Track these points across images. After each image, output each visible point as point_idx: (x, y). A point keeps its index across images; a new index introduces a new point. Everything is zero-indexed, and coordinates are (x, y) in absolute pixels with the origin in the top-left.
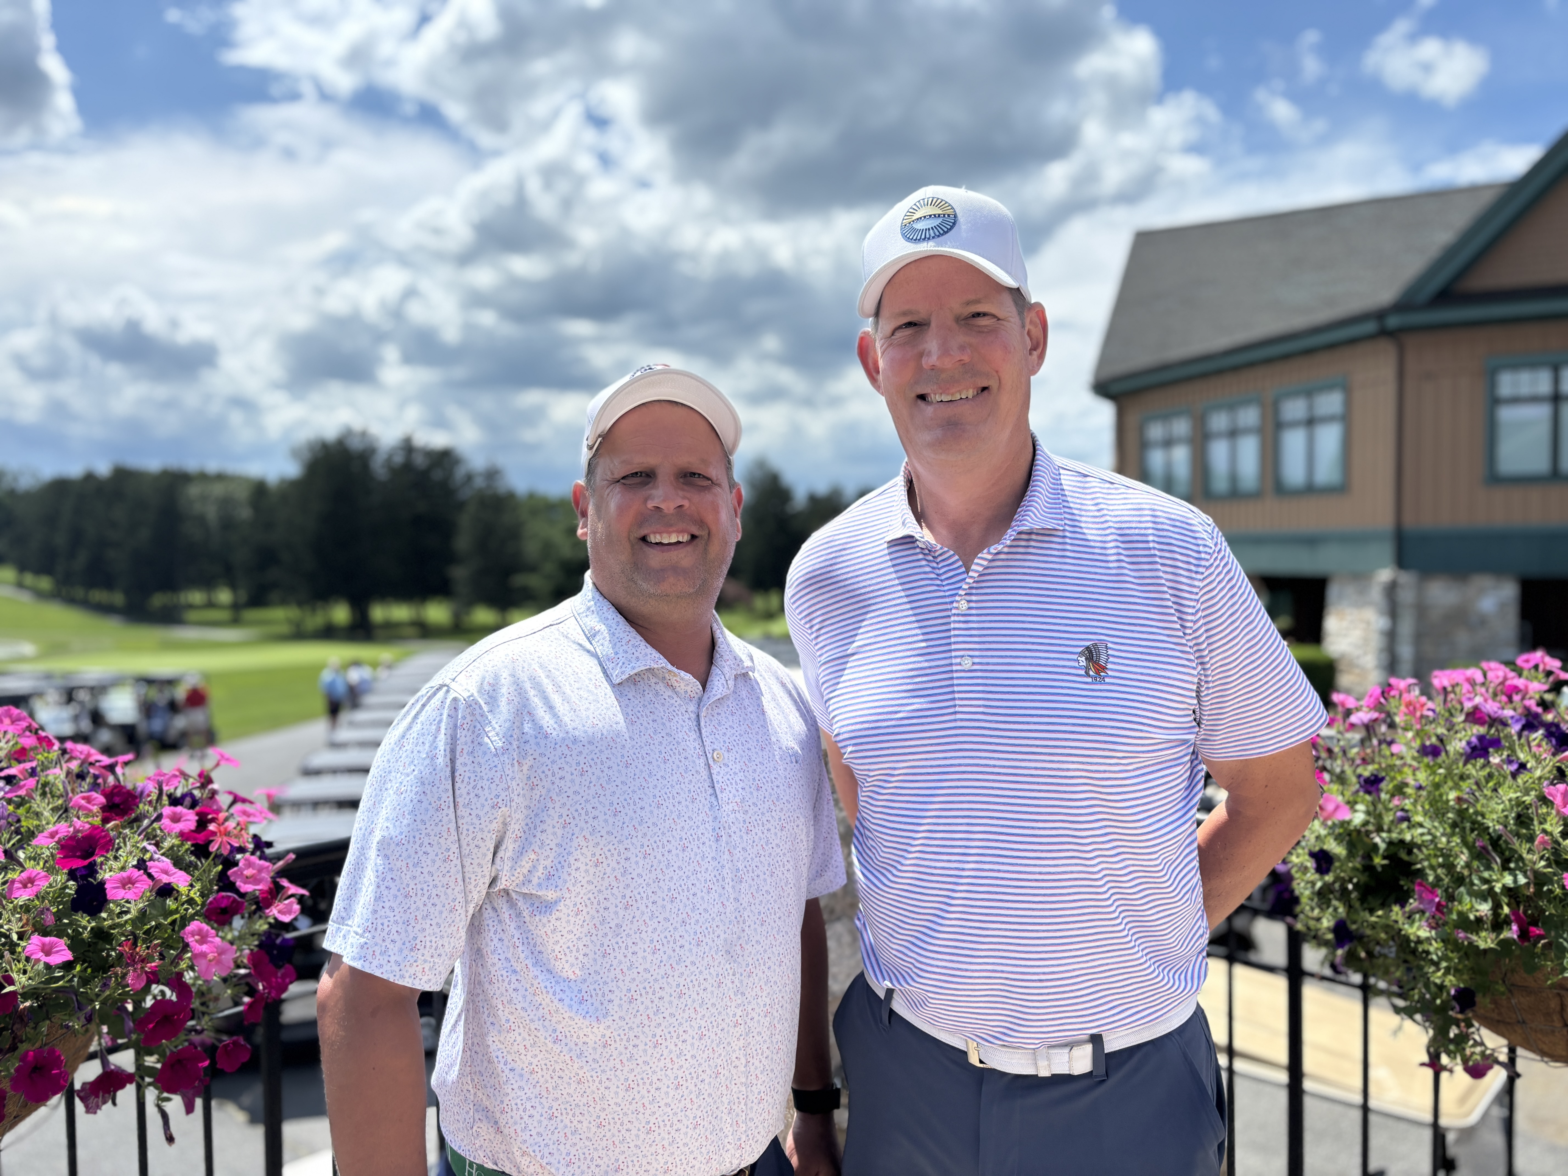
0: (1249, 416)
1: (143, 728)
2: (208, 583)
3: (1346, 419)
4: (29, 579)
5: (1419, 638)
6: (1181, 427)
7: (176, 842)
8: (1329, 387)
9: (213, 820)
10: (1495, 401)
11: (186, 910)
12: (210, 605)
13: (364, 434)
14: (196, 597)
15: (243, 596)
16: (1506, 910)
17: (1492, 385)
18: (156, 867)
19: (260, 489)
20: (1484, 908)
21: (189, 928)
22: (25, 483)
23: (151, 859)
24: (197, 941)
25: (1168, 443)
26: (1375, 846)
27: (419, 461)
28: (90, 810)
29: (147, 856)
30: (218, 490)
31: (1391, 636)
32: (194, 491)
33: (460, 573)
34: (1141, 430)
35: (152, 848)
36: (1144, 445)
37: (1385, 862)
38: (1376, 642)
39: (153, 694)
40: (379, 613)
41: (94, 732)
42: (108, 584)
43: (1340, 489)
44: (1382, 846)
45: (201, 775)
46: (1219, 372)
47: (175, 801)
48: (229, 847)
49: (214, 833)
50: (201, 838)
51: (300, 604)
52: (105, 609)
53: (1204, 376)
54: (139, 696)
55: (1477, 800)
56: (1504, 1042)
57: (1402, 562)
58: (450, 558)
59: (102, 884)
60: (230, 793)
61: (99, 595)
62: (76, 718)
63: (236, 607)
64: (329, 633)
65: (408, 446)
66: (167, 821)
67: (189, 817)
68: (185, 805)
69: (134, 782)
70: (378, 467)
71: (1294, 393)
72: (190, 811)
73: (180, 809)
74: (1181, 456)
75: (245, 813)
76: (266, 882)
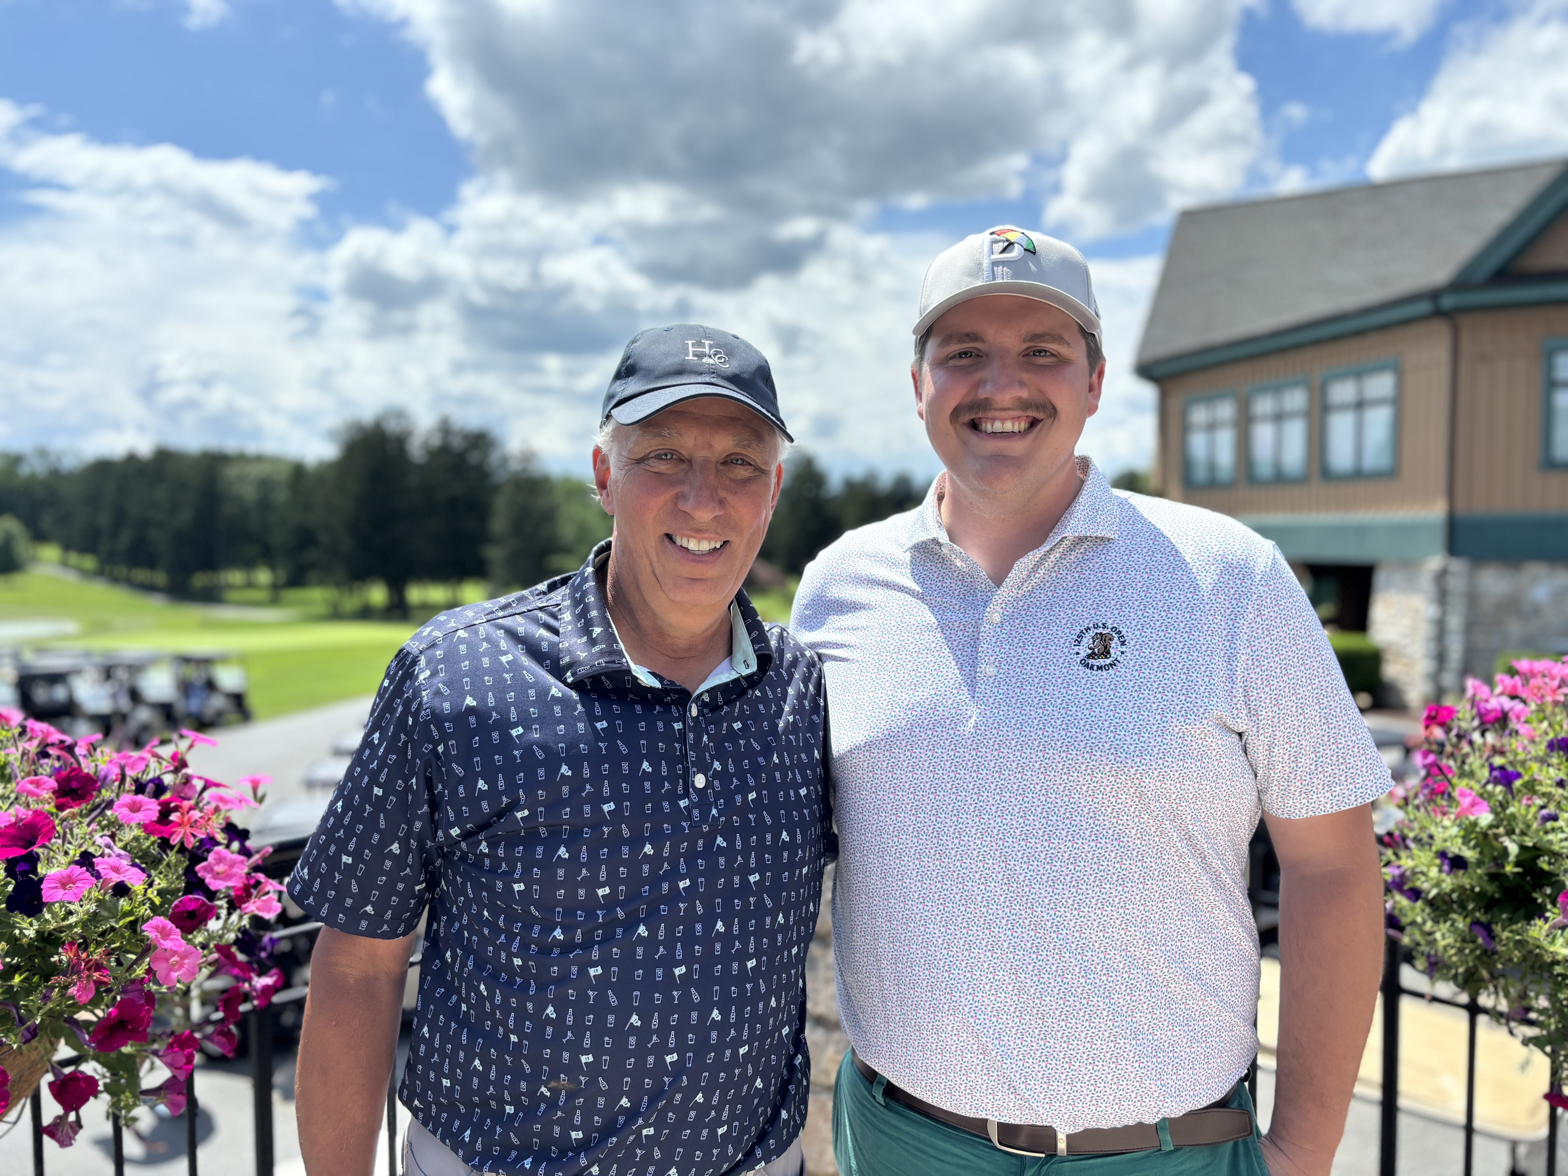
0: (1296, 399)
1: (181, 707)
2: (248, 564)
3: (1398, 402)
4: (74, 558)
5: (1470, 627)
6: (1226, 410)
7: (138, 834)
8: (1378, 369)
9: (177, 809)
10: (1552, 385)
12: (250, 585)
14: (235, 577)
15: (283, 575)
17: (1549, 367)
18: (107, 863)
19: (298, 471)
22: (68, 464)
25: (1212, 427)
26: (1505, 852)
27: (457, 443)
28: (37, 796)
30: (255, 471)
31: (1440, 625)
32: (233, 472)
33: (494, 554)
34: (1184, 414)
36: (1185, 429)
37: (1521, 870)
38: (1425, 631)
39: (192, 673)
40: (416, 594)
41: (133, 710)
42: (150, 563)
43: (1389, 474)
45: (175, 758)
46: (1265, 354)
47: (138, 788)
48: (195, 839)
49: (176, 824)
51: (338, 585)
52: (149, 588)
53: (1251, 358)
54: (177, 674)
57: (1453, 548)
58: (484, 537)
59: (40, 882)
60: (203, 777)
61: (141, 575)
62: (114, 696)
63: (275, 587)
64: (366, 614)
65: (445, 428)
66: (125, 811)
67: (150, 807)
68: (149, 793)
69: (96, 766)
70: (416, 450)
71: (1342, 376)
72: (154, 800)
73: (140, 797)
74: (1225, 440)
75: (222, 799)
76: (241, 878)
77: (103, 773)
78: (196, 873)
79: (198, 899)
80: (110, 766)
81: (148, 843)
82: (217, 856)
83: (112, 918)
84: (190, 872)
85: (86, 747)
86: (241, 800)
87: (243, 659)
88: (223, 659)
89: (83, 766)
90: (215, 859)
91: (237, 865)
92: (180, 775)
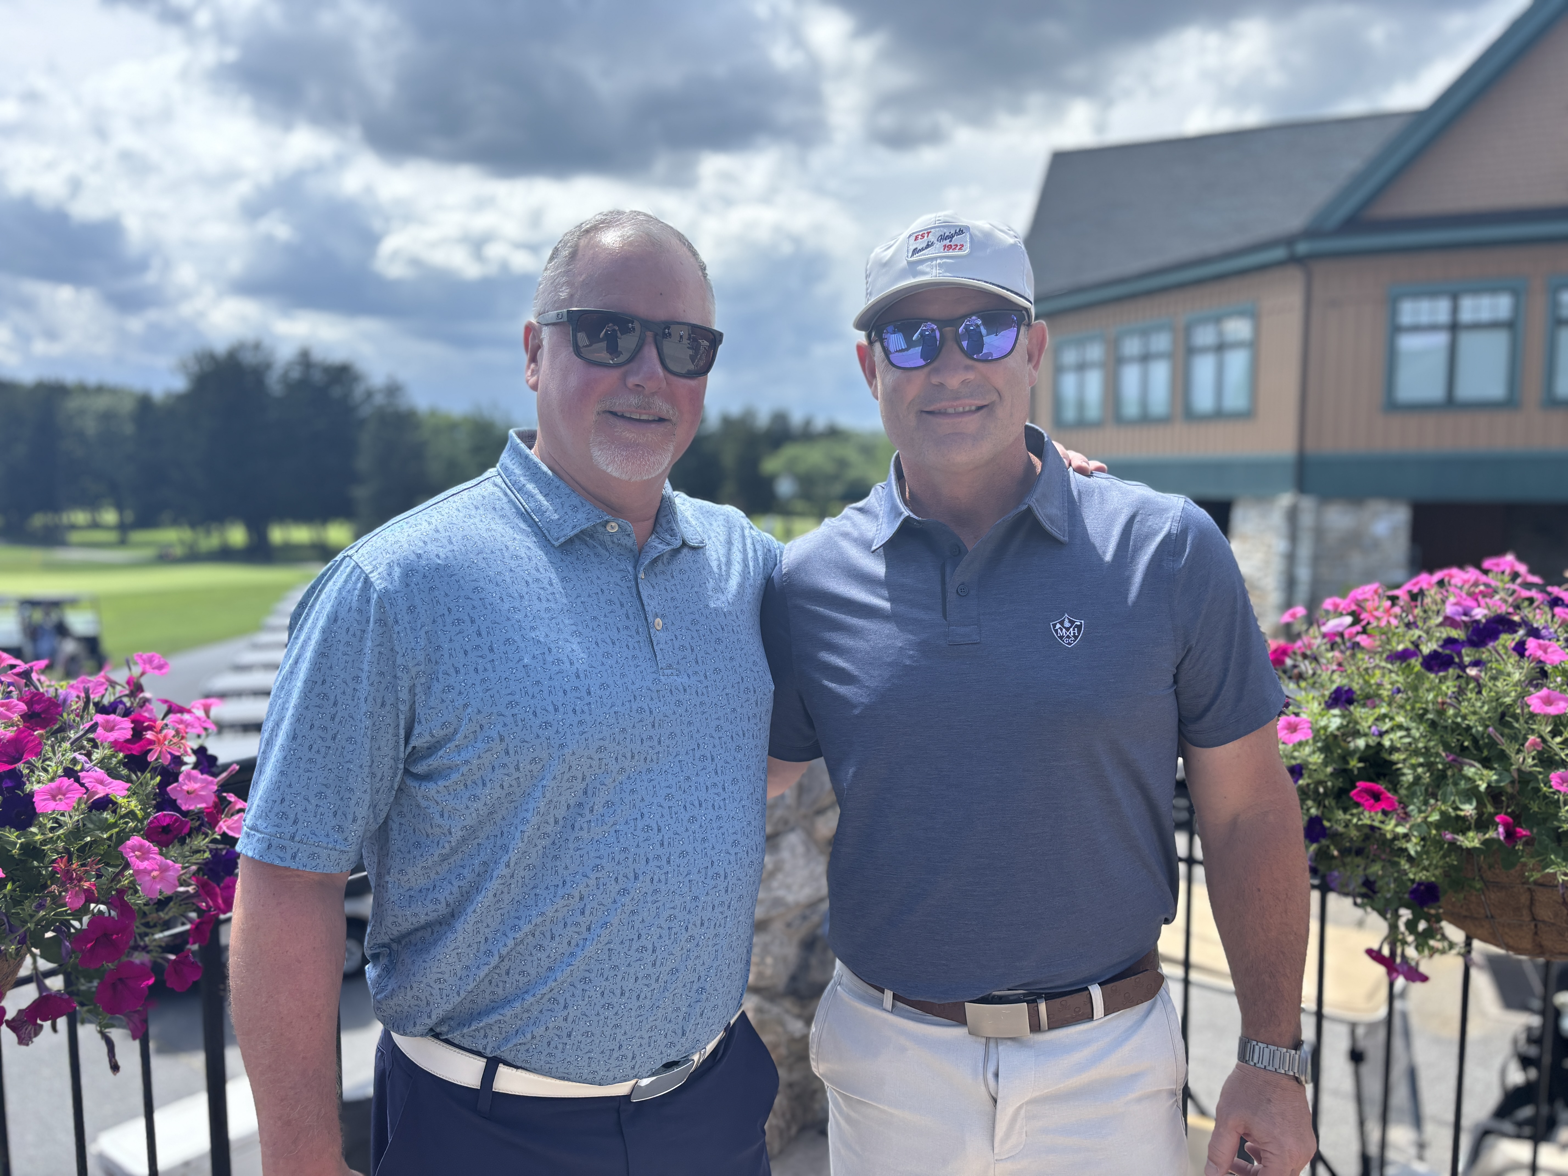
0: (1162, 341)
2: (92, 503)
3: (1253, 345)
5: (1316, 560)
6: (1095, 352)
7: (108, 752)
8: (1236, 313)
9: (150, 728)
10: (1396, 329)
11: (127, 823)
12: (95, 525)
13: (257, 346)
14: (80, 517)
15: (130, 516)
16: (1490, 810)
17: (1394, 312)
18: (90, 777)
19: (145, 403)
20: (1468, 808)
21: (129, 843)
23: (82, 770)
24: (137, 857)
25: (1081, 367)
26: (1352, 751)
27: (317, 377)
28: (10, 718)
29: (78, 768)
30: (101, 403)
31: (1291, 558)
32: (73, 404)
33: (361, 494)
34: (1057, 355)
35: (81, 758)
36: (1058, 370)
37: (1362, 764)
38: (1277, 565)
40: (277, 535)
43: (1247, 415)
45: (129, 682)
46: (1133, 297)
47: (102, 709)
48: (169, 756)
49: (151, 742)
50: (136, 749)
51: (193, 525)
53: (1118, 299)
54: (23, 619)
57: (1301, 486)
58: (349, 476)
59: (31, 795)
60: (165, 701)
63: (123, 528)
64: (225, 556)
65: (305, 361)
67: (123, 726)
69: (56, 690)
70: (274, 383)
71: (1204, 321)
72: (125, 719)
73: (110, 717)
74: (1094, 383)
75: (182, 722)
76: (210, 797)
77: (63, 697)
79: (172, 815)
82: (186, 776)
83: (96, 830)
84: (163, 791)
87: (95, 602)
88: (73, 602)
89: (43, 690)
90: (184, 779)
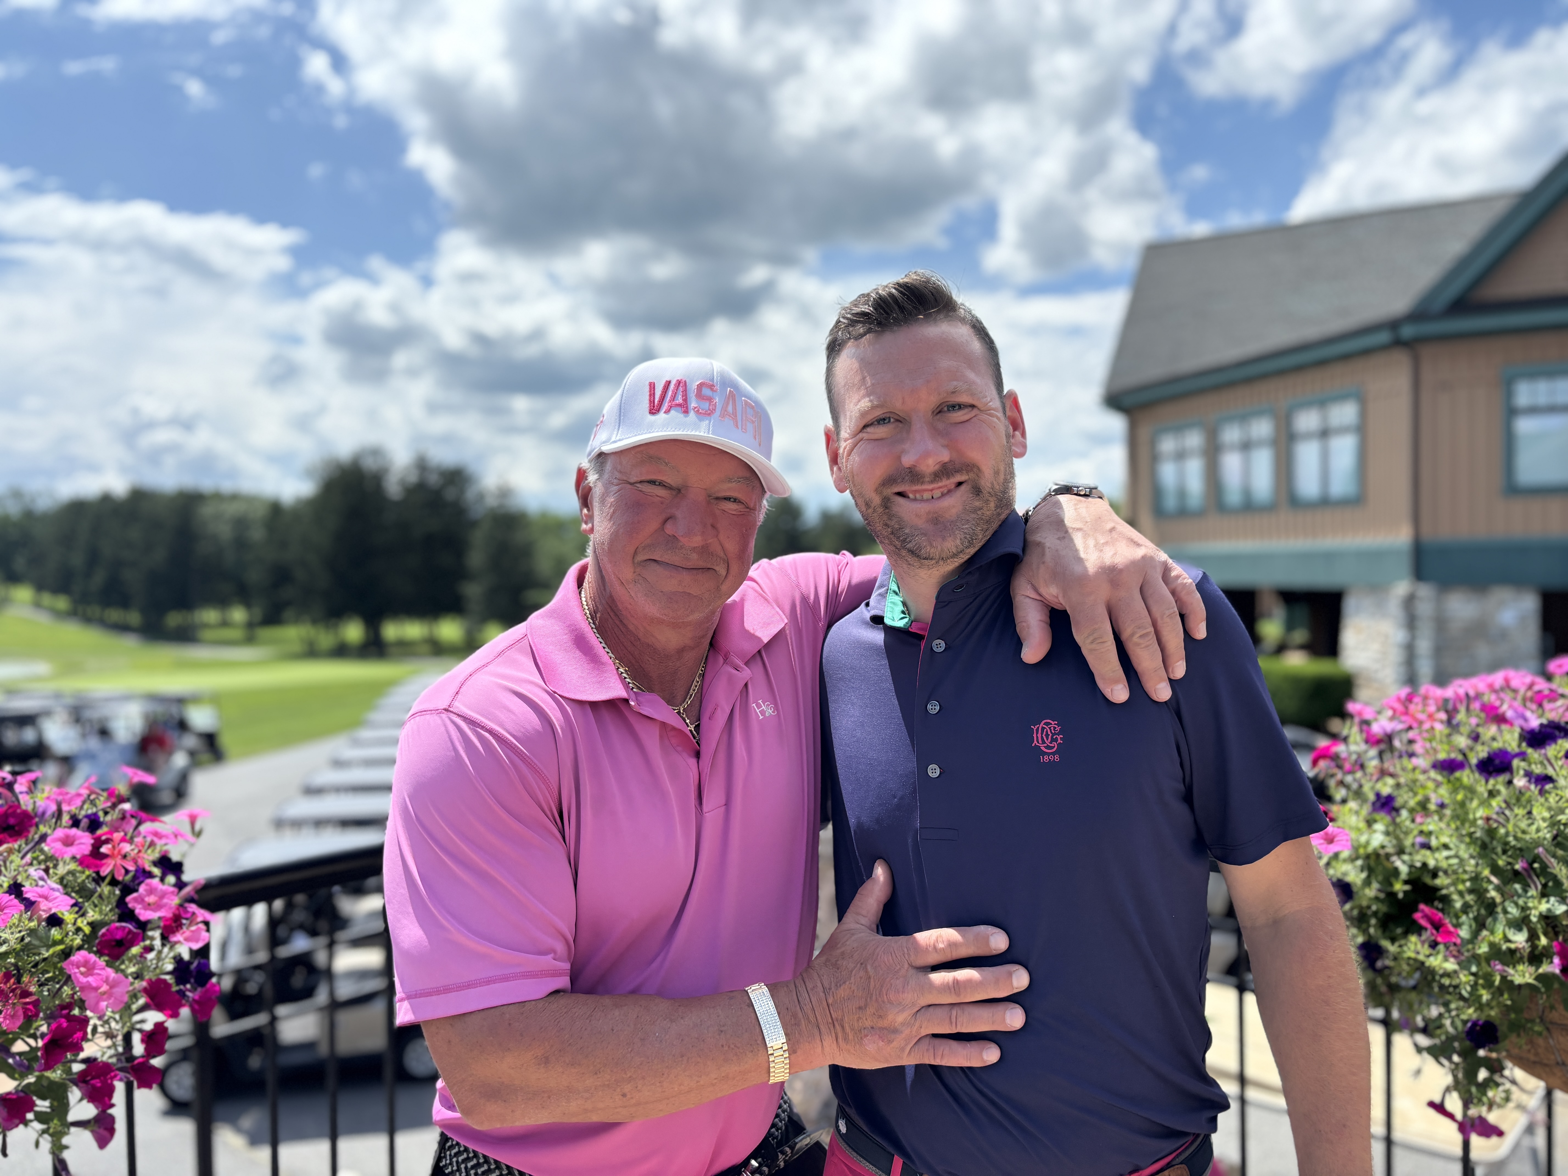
0: (1262, 428)
2: (222, 602)
3: (1361, 429)
4: (47, 599)
5: (1439, 651)
6: (1194, 440)
7: (70, 867)
8: (1341, 398)
10: (1512, 412)
11: (72, 940)
12: (225, 624)
14: (210, 615)
15: (258, 613)
16: (1544, 941)
17: (1509, 394)
19: (276, 509)
20: (1520, 939)
21: (73, 960)
22: (43, 504)
24: (82, 974)
25: (1181, 456)
26: (1396, 872)
27: (433, 480)
30: (232, 510)
31: (1410, 649)
33: (473, 591)
34: (1153, 443)
36: (1155, 458)
37: (1407, 888)
38: (1395, 656)
40: (392, 631)
42: (124, 603)
43: (1355, 501)
44: (1404, 869)
46: (1231, 384)
49: (108, 856)
51: (315, 622)
52: (122, 628)
53: (1217, 388)
55: (1507, 819)
56: (1542, 1084)
57: (1420, 573)
58: (460, 574)
61: (115, 615)
63: (251, 626)
64: (341, 652)
65: (422, 465)
66: (59, 845)
67: (83, 841)
68: (83, 828)
69: (35, 802)
70: (393, 488)
71: (1307, 404)
72: (87, 834)
73: (74, 831)
74: (1194, 469)
75: (157, 834)
76: (170, 908)
77: (41, 810)
78: (126, 904)
79: (124, 928)
80: (48, 802)
81: (84, 877)
82: (148, 888)
83: (43, 947)
84: (121, 903)
85: (27, 785)
86: (176, 835)
87: (215, 699)
88: (194, 699)
89: (22, 802)
90: (146, 890)
91: (167, 896)
92: (117, 810)
